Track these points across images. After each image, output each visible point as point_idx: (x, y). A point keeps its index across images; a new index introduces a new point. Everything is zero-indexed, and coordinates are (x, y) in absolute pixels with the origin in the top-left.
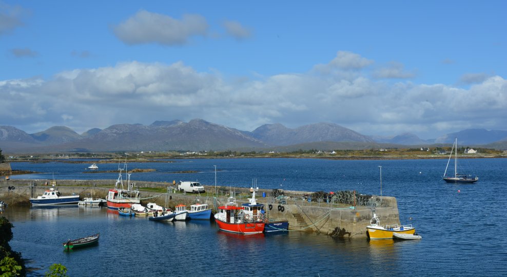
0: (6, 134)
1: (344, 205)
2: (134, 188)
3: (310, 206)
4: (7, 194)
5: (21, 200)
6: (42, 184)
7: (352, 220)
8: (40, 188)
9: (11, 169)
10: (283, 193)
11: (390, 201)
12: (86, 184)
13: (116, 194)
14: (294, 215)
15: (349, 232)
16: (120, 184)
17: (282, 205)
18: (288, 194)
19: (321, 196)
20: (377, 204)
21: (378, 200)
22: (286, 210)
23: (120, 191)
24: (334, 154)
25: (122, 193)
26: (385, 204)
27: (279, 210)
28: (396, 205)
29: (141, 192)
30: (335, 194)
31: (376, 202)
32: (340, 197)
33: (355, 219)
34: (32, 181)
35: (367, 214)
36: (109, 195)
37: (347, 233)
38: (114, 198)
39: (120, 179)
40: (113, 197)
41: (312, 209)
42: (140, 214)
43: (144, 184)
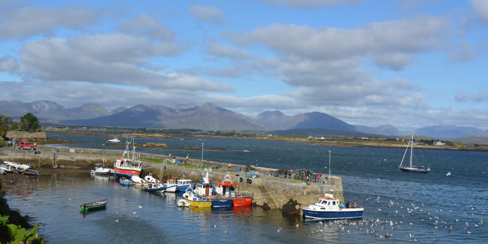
0: (47, 107)
1: (299, 181)
2: (138, 159)
3: (272, 181)
4: (34, 157)
5: (45, 164)
6: (63, 150)
7: (303, 193)
8: (61, 154)
9: (46, 137)
10: (254, 169)
11: (336, 180)
12: (100, 153)
13: (122, 162)
14: (259, 187)
15: (300, 203)
16: (126, 154)
17: (250, 178)
18: (258, 170)
19: (283, 173)
20: (326, 182)
21: (327, 178)
22: (253, 183)
23: (126, 160)
24: (323, 140)
25: (127, 161)
26: (333, 182)
27: (248, 182)
28: (341, 183)
29: (143, 162)
30: (294, 172)
31: (325, 181)
32: (297, 174)
33: (305, 193)
34: (55, 148)
35: (316, 190)
36: (117, 163)
37: (299, 204)
38: (120, 166)
39: (127, 150)
40: (119, 164)
41: (273, 183)
42: (137, 184)
43: (147, 156)
